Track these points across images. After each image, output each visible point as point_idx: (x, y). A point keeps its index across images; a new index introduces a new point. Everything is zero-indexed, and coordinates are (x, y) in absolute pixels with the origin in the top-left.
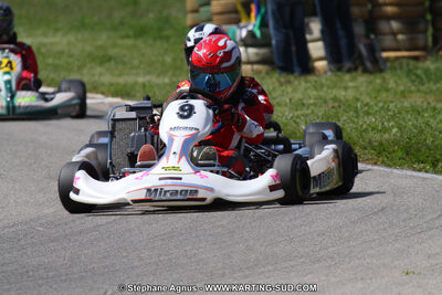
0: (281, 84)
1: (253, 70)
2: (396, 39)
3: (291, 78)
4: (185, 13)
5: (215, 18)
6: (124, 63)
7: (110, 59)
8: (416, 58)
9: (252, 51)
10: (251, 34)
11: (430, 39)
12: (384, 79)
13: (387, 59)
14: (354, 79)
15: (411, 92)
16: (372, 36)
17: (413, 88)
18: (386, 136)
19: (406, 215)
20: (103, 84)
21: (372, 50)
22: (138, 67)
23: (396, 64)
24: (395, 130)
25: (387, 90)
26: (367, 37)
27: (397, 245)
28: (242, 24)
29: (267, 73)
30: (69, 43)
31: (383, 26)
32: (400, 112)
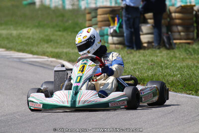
0: (128, 54)
1: (115, 47)
2: (180, 35)
3: (133, 51)
4: (86, 21)
5: (99, 23)
6: (57, 43)
7: (51, 41)
8: (189, 43)
9: (115, 39)
10: (115, 31)
11: (195, 35)
12: (174, 52)
13: (176, 44)
14: (161, 52)
15: (187, 59)
16: (170, 33)
17: (187, 57)
18: (175, 78)
19: (183, 115)
20: (48, 52)
21: (169, 39)
22: (64, 45)
23: (180, 46)
24: (179, 76)
25: (176, 57)
26: (167, 33)
27: (179, 128)
28: (111, 26)
29: (122, 49)
30: (33, 33)
31: (174, 28)
32: (181, 68)
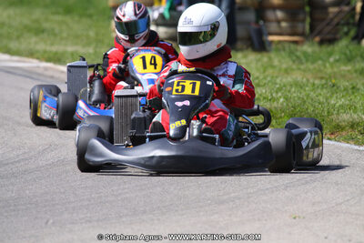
2: (280, 27)
6: (55, 35)
7: (43, 31)
8: (296, 42)
9: (162, 29)
10: (162, 16)
11: (307, 27)
12: (270, 59)
13: (272, 42)
14: (245, 57)
16: (261, 22)
17: (294, 67)
18: (275, 104)
20: (37, 51)
21: (260, 33)
22: (67, 39)
23: (280, 46)
24: (282, 100)
25: (273, 67)
28: (156, 6)
30: (9, 17)
31: (270, 15)
32: (285, 86)
